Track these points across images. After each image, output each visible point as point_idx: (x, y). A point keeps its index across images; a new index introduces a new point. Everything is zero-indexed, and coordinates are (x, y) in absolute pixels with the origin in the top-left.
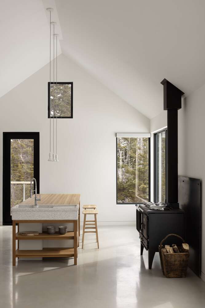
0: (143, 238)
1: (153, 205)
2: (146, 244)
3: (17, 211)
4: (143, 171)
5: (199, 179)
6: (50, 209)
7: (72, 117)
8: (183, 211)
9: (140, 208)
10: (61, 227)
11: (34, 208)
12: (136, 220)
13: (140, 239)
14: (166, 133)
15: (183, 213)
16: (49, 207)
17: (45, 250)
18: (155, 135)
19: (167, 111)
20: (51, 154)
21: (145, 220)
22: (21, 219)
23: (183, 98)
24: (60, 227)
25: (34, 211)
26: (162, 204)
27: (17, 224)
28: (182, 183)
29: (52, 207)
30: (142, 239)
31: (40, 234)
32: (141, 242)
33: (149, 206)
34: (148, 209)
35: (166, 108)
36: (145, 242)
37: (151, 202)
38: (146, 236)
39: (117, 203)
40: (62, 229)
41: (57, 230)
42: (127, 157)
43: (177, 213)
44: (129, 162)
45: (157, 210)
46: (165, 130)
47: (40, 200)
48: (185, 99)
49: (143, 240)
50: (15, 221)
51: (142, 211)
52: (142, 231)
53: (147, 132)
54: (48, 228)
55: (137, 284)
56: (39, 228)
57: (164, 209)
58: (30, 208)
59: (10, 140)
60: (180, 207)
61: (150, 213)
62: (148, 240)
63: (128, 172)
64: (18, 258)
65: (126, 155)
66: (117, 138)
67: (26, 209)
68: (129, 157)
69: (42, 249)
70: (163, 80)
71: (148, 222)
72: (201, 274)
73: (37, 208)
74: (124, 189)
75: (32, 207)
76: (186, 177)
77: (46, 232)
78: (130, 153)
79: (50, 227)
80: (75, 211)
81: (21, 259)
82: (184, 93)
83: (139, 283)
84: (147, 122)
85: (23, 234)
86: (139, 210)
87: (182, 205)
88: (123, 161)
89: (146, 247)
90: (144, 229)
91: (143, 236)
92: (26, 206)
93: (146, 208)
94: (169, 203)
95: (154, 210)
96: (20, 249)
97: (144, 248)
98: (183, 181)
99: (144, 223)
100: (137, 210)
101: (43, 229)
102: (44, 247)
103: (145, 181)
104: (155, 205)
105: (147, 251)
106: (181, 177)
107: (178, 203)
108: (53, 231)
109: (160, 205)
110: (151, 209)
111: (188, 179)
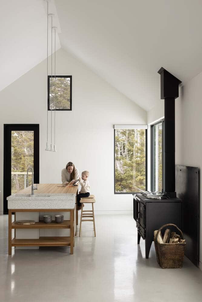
0: (141, 227)
1: (150, 195)
2: (143, 234)
3: (13, 200)
4: (140, 163)
5: (198, 168)
6: (47, 198)
7: (71, 109)
8: (180, 199)
9: (137, 197)
10: (58, 216)
11: (30, 197)
12: (133, 210)
13: (137, 228)
14: (163, 125)
15: (181, 202)
16: (46, 197)
17: (42, 239)
18: (152, 126)
19: (164, 100)
20: (52, 145)
21: (142, 209)
22: (17, 208)
23: (181, 87)
24: (56, 216)
25: (31, 200)
26: (159, 193)
27: (13, 213)
28: (179, 172)
29: (49, 196)
30: (138, 228)
31: (36, 223)
32: (138, 230)
33: (146, 195)
34: (145, 198)
35: (164, 97)
36: (142, 231)
37: (148, 191)
38: (143, 225)
39: (115, 193)
40: (58, 218)
41: (54, 219)
42: (125, 150)
43: (175, 202)
44: (127, 155)
45: (154, 199)
46: (161, 122)
47: (37, 189)
48: (182, 88)
49: (140, 229)
50: (11, 210)
51: (139, 200)
52: (139, 220)
53: (144, 123)
54: (44, 217)
55: (134, 274)
56: (35, 217)
57: (161, 197)
58: (26, 197)
59: (11, 132)
60: (177, 196)
61: (147, 202)
62: (145, 229)
63: (125, 164)
64: (15, 247)
65: (124, 149)
66: (115, 130)
67: (22, 198)
68: (127, 151)
69: (38, 238)
70: (160, 69)
71: (145, 211)
72: (199, 264)
73: (33, 197)
74: (122, 180)
75: (29, 196)
76: (183, 166)
77: (42, 221)
78: (128, 147)
79: (47, 216)
80: (71, 200)
81: (18, 248)
82: (181, 82)
83: (136, 273)
84: (144, 114)
85: (19, 223)
86: (136, 199)
87: (179, 195)
88: (121, 154)
89: (143, 236)
90: (141, 218)
91: (140, 225)
92: (23, 195)
93: (143, 197)
94: (166, 192)
95: (151, 199)
96: (16, 238)
97: (141, 237)
98: (181, 170)
99: (141, 211)
100: (134, 200)
101: (39, 218)
102: (41, 236)
103: (142, 173)
104: (151, 194)
105: (144, 240)
106: (178, 166)
107: (176, 192)
108: (49, 220)
109: (157, 194)
110: (148, 198)
111: (185, 168)
